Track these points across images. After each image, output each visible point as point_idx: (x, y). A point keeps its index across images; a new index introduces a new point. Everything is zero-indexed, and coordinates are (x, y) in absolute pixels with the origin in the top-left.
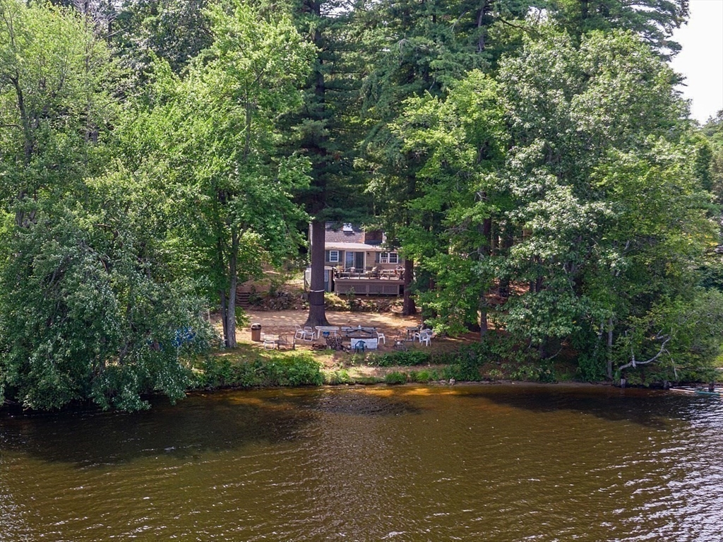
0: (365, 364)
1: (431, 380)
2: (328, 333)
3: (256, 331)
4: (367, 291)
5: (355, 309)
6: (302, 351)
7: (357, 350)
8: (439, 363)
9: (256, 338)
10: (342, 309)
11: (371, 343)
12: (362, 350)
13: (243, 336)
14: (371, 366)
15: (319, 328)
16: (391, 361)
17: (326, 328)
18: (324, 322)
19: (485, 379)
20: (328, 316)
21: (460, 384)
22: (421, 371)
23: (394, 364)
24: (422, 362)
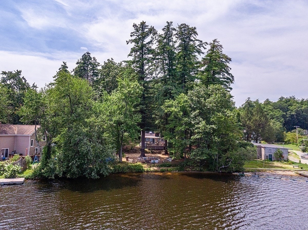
0: (155, 167)
1: (172, 171)
2: (146, 159)
3: (127, 158)
4: (156, 148)
5: (153, 153)
6: (139, 163)
7: (153, 163)
8: (173, 166)
9: (127, 160)
10: (149, 153)
11: (156, 161)
12: (154, 163)
13: (124, 160)
14: (156, 167)
15: (143, 158)
16: (161, 166)
17: (145, 158)
18: (144, 156)
19: (185, 171)
20: (146, 155)
21: (179, 172)
22: (169, 169)
23: (162, 167)
24: (170, 166)
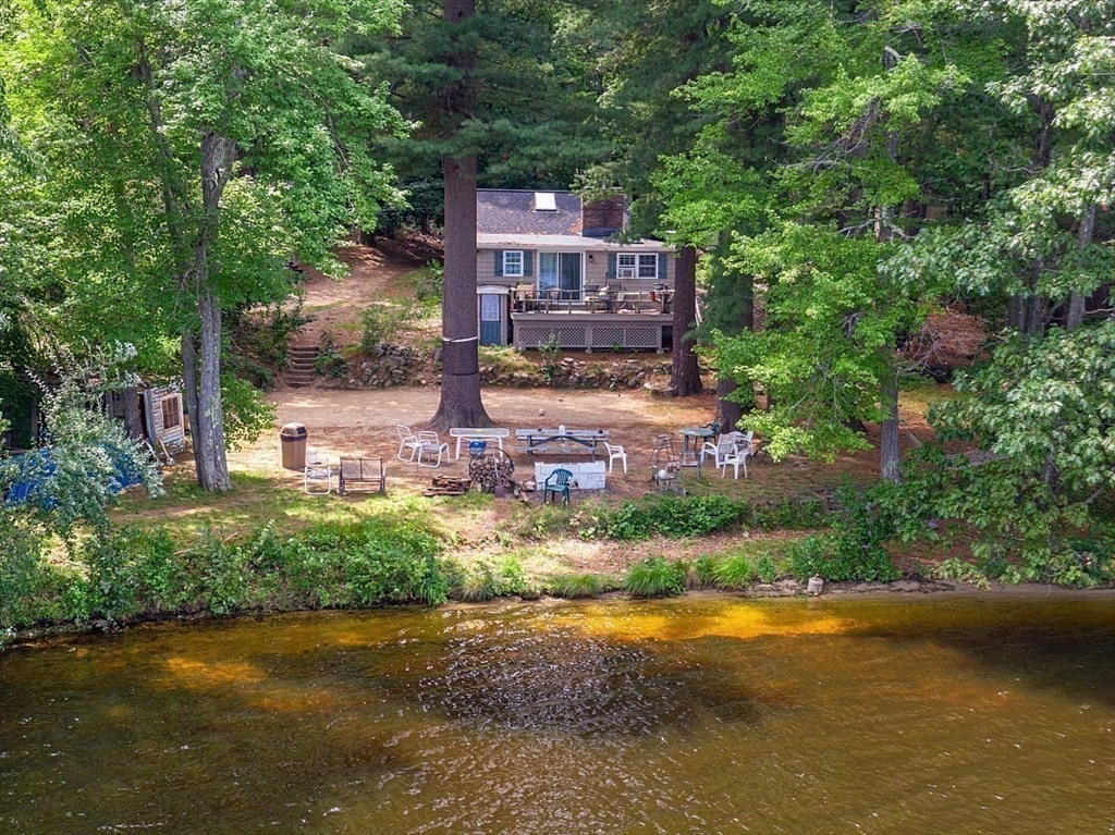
0: (572, 532)
1: (755, 579)
2: (483, 445)
3: (294, 441)
5: (559, 381)
6: (406, 499)
7: (551, 496)
8: (771, 527)
9: (294, 460)
10: (526, 384)
11: (589, 474)
12: (563, 494)
13: (255, 457)
14: (585, 539)
15: (460, 434)
16: (641, 524)
17: (478, 434)
18: (475, 416)
19: (907, 577)
20: (491, 400)
21: (837, 593)
22: (728, 555)
23: (650, 532)
24: (728, 524)
